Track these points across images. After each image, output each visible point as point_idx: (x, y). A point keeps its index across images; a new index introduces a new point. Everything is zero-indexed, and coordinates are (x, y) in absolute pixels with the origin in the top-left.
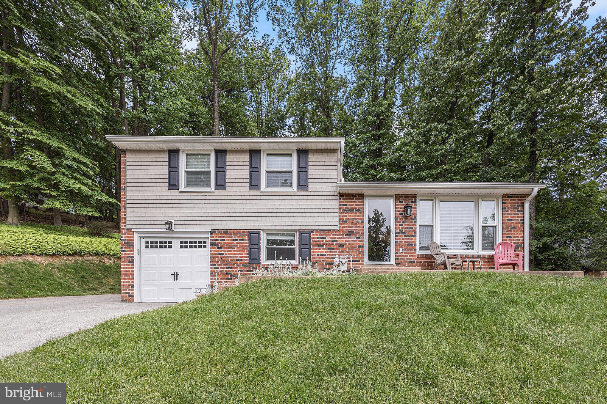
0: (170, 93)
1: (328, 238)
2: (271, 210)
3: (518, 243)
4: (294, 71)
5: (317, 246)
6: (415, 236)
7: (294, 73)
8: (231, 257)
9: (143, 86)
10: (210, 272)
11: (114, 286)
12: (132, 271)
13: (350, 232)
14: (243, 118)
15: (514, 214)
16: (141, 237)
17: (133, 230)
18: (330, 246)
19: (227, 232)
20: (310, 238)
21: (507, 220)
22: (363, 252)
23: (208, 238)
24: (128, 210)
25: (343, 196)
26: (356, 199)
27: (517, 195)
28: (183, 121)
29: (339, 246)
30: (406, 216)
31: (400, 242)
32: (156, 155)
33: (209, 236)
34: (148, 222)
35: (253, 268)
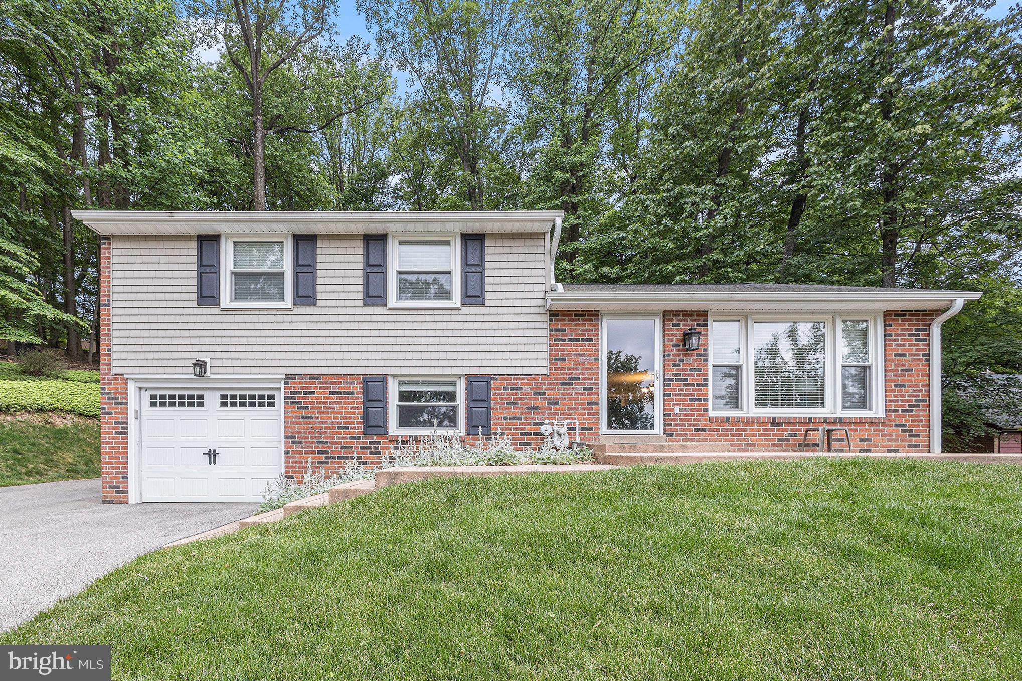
0: (174, 135)
1: (526, 389)
2: (410, 341)
3: (918, 396)
4: (403, 97)
5: (503, 404)
6: (706, 385)
7: (402, 101)
8: (326, 422)
9: (123, 123)
10: (283, 450)
11: (75, 465)
12: (123, 448)
13: (570, 379)
14: (308, 176)
15: (910, 345)
16: (141, 388)
17: (125, 376)
18: (530, 403)
19: (319, 379)
20: (489, 388)
21: (895, 355)
22: (598, 414)
23: (279, 389)
24: (116, 341)
25: (558, 315)
26: (584, 320)
27: (916, 311)
28: (198, 181)
29: (549, 404)
30: (687, 350)
31: (675, 395)
32: (172, 244)
33: (282, 386)
34: (156, 363)
35: (371, 443)
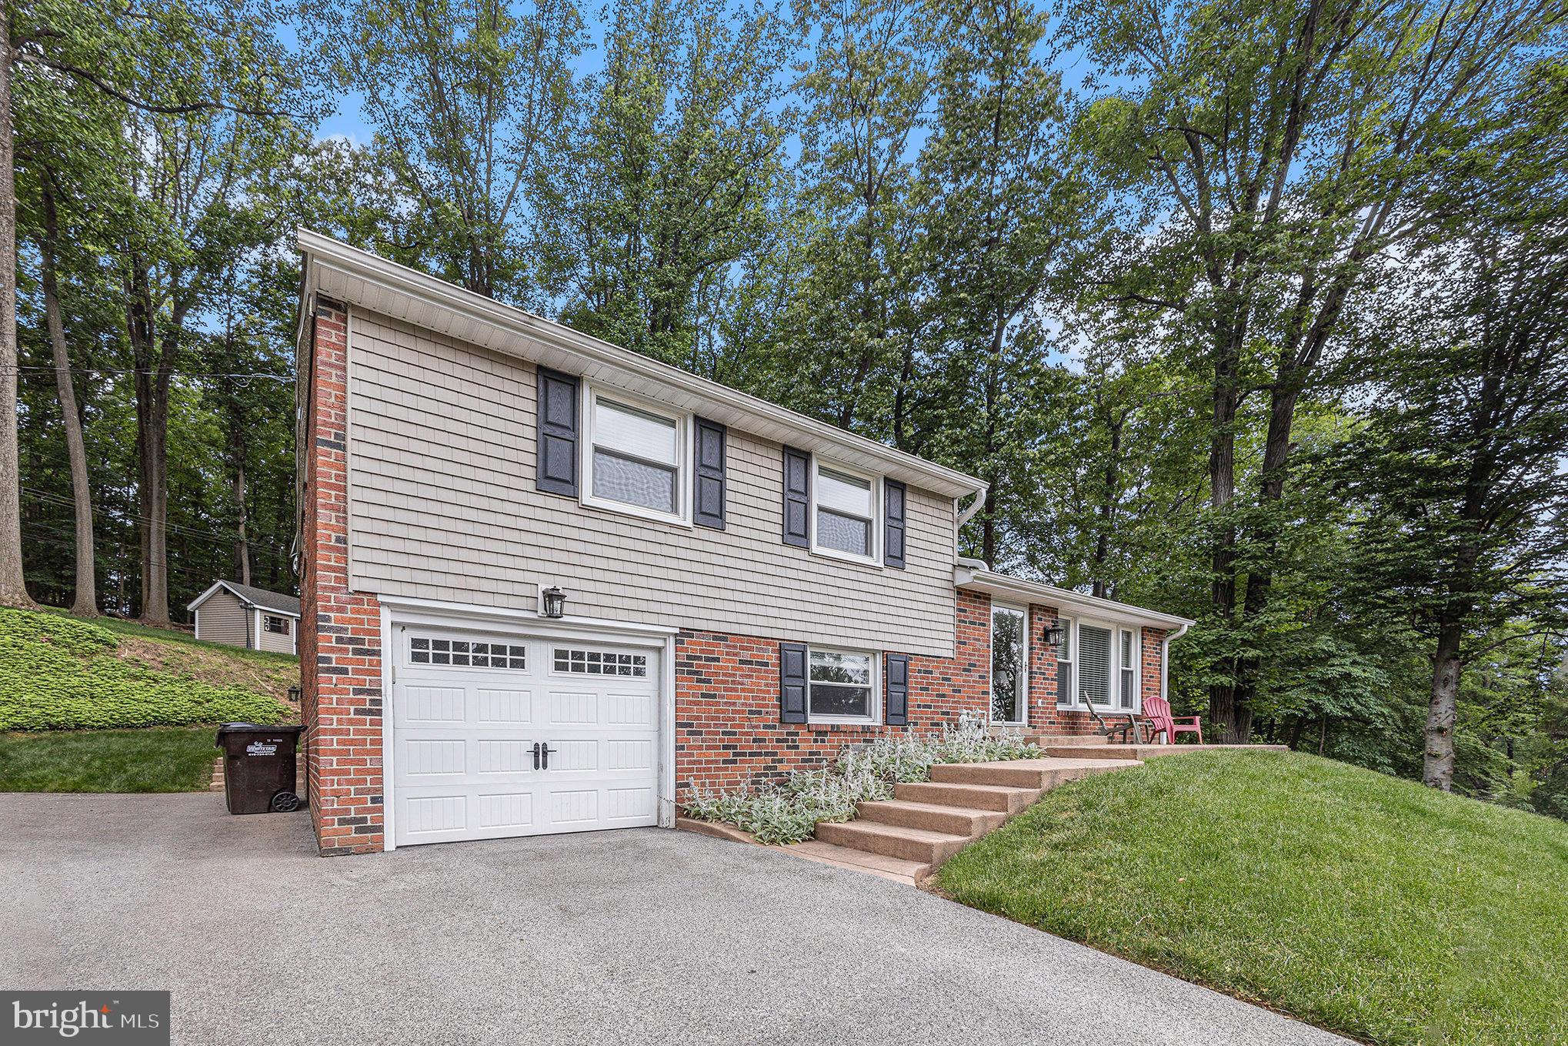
1: (936, 673)
5: (917, 689)
6: (1056, 680)
10: (673, 744)
13: (969, 665)
15: (1153, 657)
16: (401, 626)
17: (380, 598)
18: (939, 690)
19: (725, 639)
20: (906, 670)
21: (1147, 664)
22: (988, 704)
23: (659, 649)
24: (362, 524)
25: (962, 594)
26: (980, 603)
27: (1157, 629)
29: (953, 691)
30: (1047, 644)
31: (1038, 688)
33: (672, 645)
35: (788, 734)
